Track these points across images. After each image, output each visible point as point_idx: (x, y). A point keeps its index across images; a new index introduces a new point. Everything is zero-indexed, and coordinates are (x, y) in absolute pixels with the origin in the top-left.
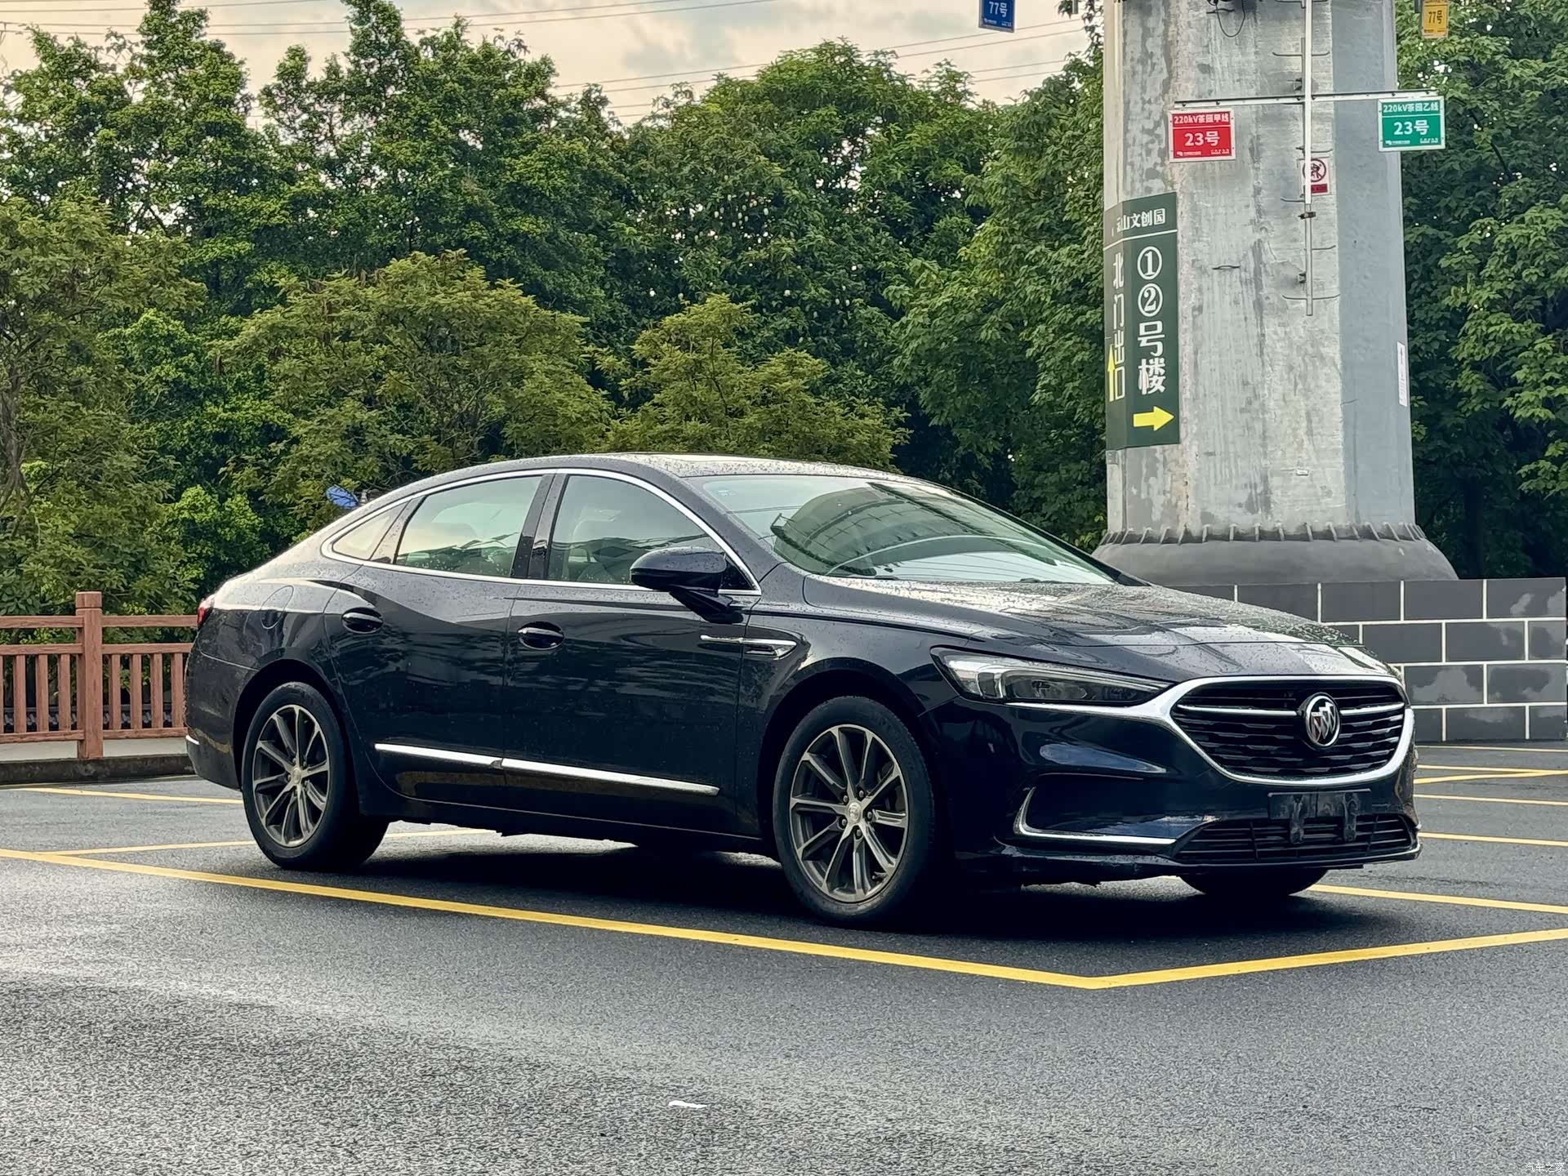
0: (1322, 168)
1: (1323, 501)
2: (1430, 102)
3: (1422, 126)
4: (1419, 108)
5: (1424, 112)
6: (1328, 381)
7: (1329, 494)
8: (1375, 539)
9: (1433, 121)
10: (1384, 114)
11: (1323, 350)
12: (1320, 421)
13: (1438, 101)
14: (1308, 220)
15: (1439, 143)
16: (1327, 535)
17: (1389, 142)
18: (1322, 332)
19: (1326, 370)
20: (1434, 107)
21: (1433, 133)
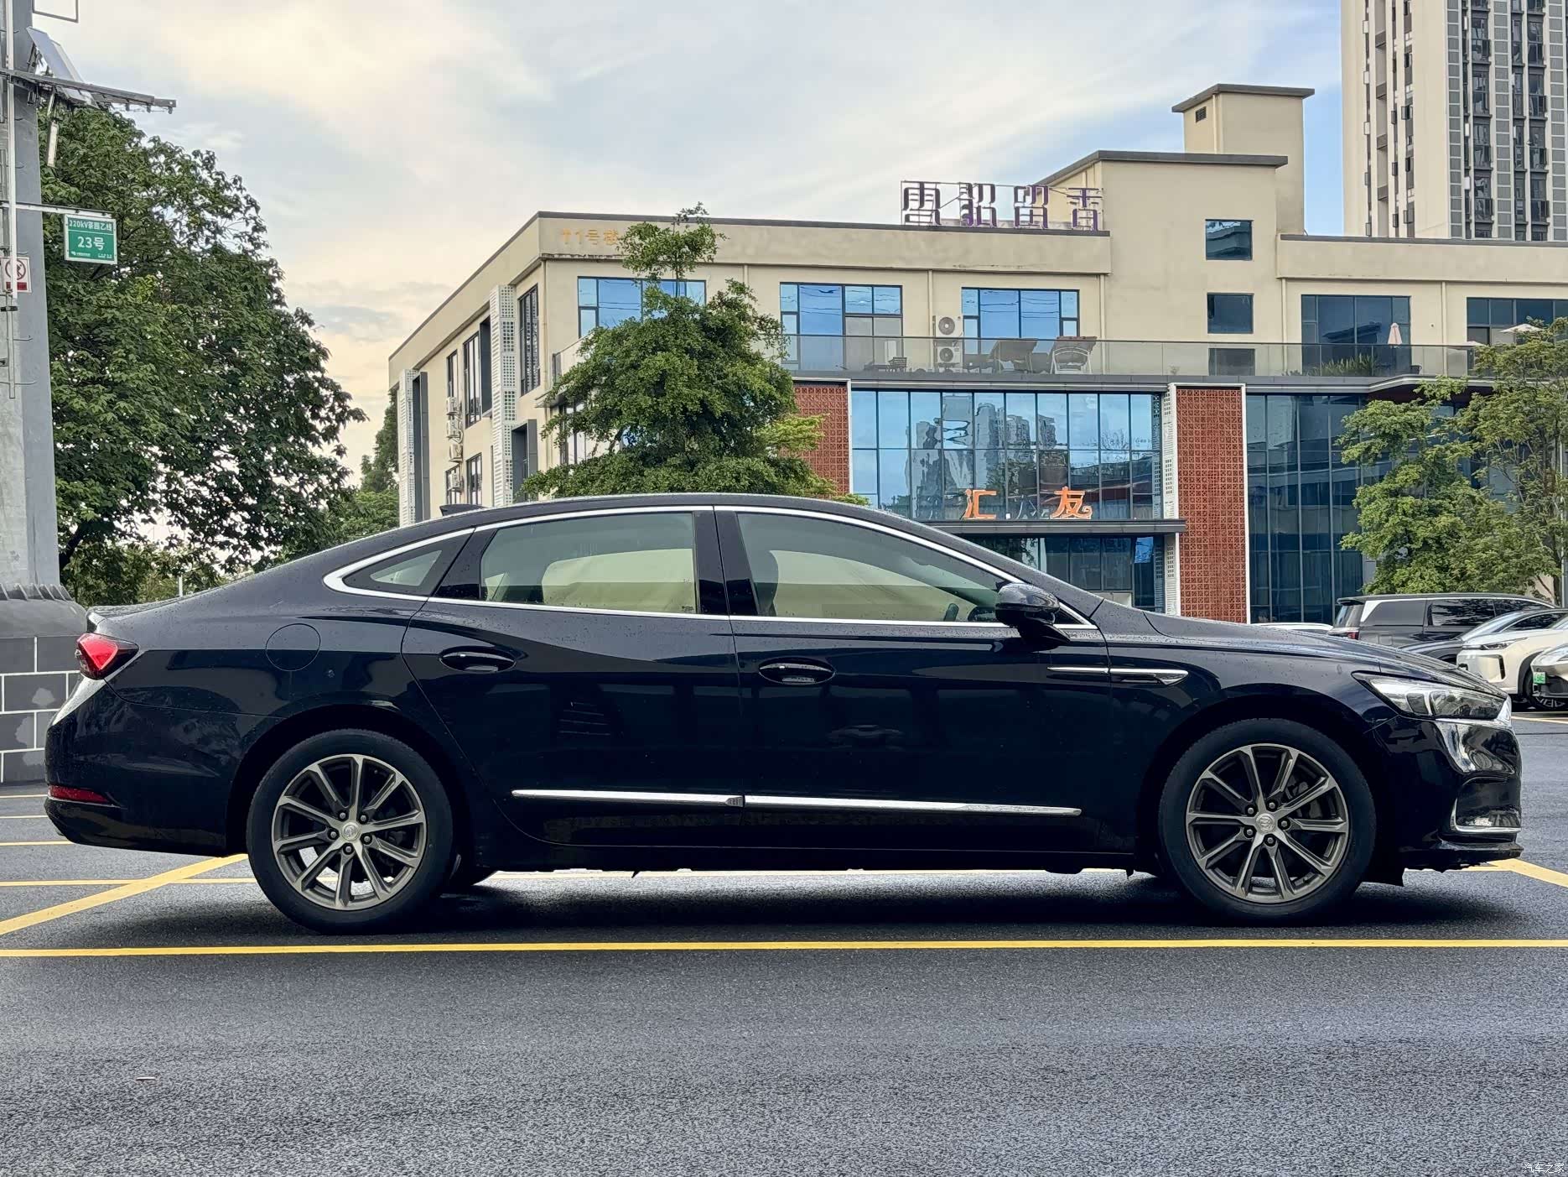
0: (22, 268)
1: (12, 564)
2: (105, 223)
3: (99, 243)
4: (97, 226)
5: (101, 231)
6: (15, 457)
7: (16, 558)
8: (51, 599)
9: (108, 241)
10: (70, 228)
11: (11, 430)
12: (9, 493)
13: (112, 223)
14: (9, 313)
15: (113, 259)
16: (18, 595)
17: (74, 253)
18: (9, 413)
19: (13, 448)
20: (109, 227)
21: (107, 250)
